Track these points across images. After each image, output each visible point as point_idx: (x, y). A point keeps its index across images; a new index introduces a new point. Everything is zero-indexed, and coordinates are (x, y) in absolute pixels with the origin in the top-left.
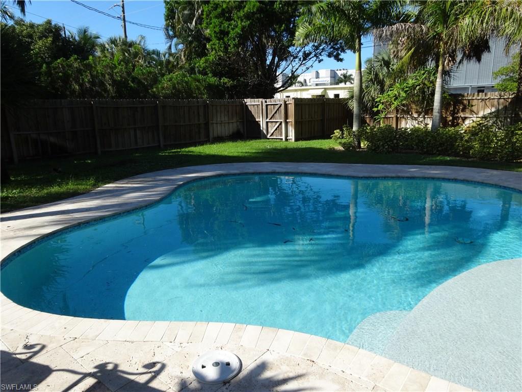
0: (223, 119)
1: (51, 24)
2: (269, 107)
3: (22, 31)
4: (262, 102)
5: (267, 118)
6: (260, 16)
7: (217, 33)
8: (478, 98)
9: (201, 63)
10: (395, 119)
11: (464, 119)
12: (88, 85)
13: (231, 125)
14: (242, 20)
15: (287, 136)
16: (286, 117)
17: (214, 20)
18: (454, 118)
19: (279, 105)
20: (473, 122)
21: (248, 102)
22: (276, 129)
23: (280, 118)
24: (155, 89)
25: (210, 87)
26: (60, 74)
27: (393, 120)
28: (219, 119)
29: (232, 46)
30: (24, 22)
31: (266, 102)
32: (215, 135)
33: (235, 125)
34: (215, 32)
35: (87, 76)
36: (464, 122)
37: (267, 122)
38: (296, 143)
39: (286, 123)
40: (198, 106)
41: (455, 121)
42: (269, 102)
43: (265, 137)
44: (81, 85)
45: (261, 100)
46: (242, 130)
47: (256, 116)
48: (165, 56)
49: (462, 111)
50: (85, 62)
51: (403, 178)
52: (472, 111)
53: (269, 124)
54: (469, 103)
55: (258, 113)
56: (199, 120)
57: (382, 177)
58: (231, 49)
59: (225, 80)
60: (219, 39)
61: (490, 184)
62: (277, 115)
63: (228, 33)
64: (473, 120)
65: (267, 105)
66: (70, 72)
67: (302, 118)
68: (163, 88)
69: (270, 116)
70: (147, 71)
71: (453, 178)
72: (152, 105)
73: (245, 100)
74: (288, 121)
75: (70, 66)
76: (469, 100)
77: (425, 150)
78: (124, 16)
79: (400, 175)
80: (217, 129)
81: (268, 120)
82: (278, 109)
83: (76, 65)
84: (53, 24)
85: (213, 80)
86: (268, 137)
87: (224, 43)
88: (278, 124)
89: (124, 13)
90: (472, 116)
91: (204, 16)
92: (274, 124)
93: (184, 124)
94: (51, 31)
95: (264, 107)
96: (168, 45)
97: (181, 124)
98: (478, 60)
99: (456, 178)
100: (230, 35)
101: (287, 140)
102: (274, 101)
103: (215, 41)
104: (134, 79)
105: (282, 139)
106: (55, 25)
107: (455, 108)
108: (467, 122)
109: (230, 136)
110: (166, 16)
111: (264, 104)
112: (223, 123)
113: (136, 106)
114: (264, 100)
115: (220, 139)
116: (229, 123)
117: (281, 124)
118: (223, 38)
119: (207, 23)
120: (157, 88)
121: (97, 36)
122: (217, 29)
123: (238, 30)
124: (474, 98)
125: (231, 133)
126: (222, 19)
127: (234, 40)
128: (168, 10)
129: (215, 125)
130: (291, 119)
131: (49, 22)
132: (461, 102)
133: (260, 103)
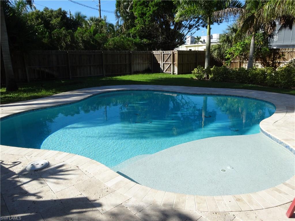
0: (140, 62)
1: (61, 10)
2: (165, 55)
3: (47, 14)
4: (161, 52)
5: (164, 61)
6: (163, 4)
7: (140, 14)
8: (288, 51)
9: (132, 31)
10: (239, 63)
11: (279, 63)
12: (69, 43)
13: (144, 65)
14: (153, 7)
15: (173, 71)
16: (174, 61)
17: (139, 7)
18: (273, 63)
19: (170, 55)
20: (285, 65)
21: (155, 52)
22: (168, 68)
23: (170, 62)
24: (105, 45)
25: (136, 44)
26: (55, 37)
27: (238, 64)
28: (137, 62)
29: (147, 21)
30: (48, 9)
31: (163, 52)
32: (135, 70)
33: (147, 65)
34: (139, 13)
35: (69, 38)
36: (279, 65)
37: (164, 64)
38: (178, 75)
39: (174, 64)
40: (125, 54)
41: (274, 64)
42: (165, 52)
43: (162, 72)
44: (66, 43)
45: (161, 51)
46: (150, 68)
47: (158, 60)
48: (116, 28)
49: (278, 59)
50: (68, 31)
51: (214, 95)
52: (284, 59)
53: (165, 65)
54: (283, 53)
55: (159, 59)
56: (126, 62)
57: (202, 94)
58: (147, 23)
59: (145, 40)
60: (141, 17)
61: (259, 99)
62: (169, 60)
63: (146, 14)
64: (285, 64)
65: (164, 54)
66: (61, 36)
67: (183, 62)
68: (109, 45)
69: (165, 60)
70: (102, 35)
71: (240, 96)
72: (99, 54)
73: (153, 51)
74: (174, 63)
75: (61, 33)
76: (283, 52)
77: (241, 80)
78: (100, 5)
79: (213, 93)
80: (136, 67)
81: (164, 63)
82: (169, 57)
83: (64, 32)
84: (62, 10)
85: (138, 40)
86: (164, 72)
87: (144, 20)
88: (169, 65)
89: (100, 4)
90: (284, 62)
91: (134, 5)
92: (167, 65)
93: (117, 64)
94: (61, 14)
95: (162, 56)
96: (117, 21)
97: (116, 64)
98: (290, 28)
99: (242, 95)
100: (146, 16)
101: (173, 74)
102: (167, 52)
103: (139, 18)
104: (94, 40)
105: (171, 73)
106: (63, 11)
107: (274, 57)
108: (281, 65)
109: (144, 71)
110: (116, 5)
111: (162, 54)
112: (139, 63)
113: (91, 54)
114: (162, 52)
115: (137, 73)
116: (143, 64)
117: (171, 65)
118: (143, 17)
119: (135, 9)
120: (106, 45)
121: (85, 16)
122: (140, 12)
123: (151, 12)
124: (286, 51)
125: (144, 69)
126: (143, 6)
127: (149, 18)
128: (117, 2)
129: (135, 65)
130: (176, 62)
131: (60, 9)
132: (278, 53)
133: (160, 53)
